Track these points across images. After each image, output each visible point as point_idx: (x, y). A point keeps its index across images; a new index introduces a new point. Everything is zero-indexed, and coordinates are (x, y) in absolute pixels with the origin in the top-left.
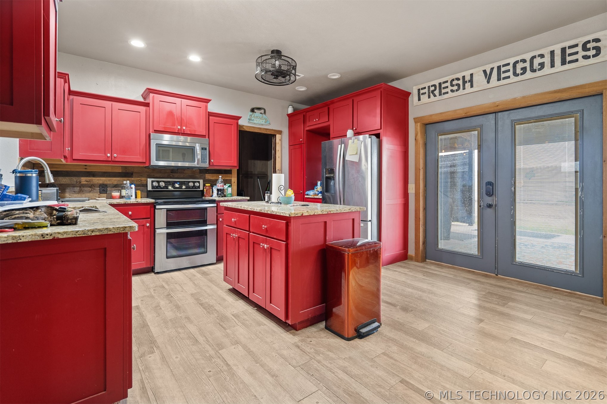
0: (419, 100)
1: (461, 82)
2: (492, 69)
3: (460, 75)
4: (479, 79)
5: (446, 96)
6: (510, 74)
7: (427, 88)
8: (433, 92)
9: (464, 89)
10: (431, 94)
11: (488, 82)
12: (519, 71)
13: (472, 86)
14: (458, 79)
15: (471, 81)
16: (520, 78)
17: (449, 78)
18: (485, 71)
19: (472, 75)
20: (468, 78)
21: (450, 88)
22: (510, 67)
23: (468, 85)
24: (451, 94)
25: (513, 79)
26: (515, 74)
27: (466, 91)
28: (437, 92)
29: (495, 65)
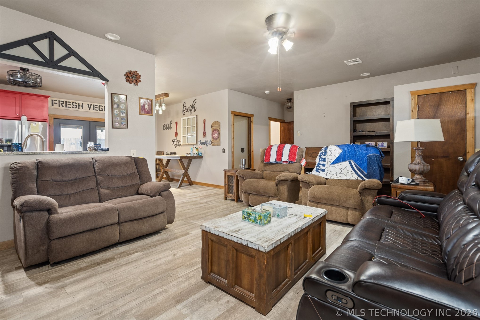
0: (53, 105)
1: (77, 105)
2: (91, 105)
3: (77, 102)
4: (86, 106)
5: (69, 108)
6: (98, 109)
7: (58, 101)
8: (62, 104)
9: (79, 108)
10: (61, 105)
11: (90, 109)
12: (100, 109)
13: (83, 108)
14: (76, 103)
15: (82, 106)
16: (101, 112)
17: (72, 101)
18: (88, 104)
19: (82, 104)
20: (81, 104)
21: (71, 106)
22: (98, 107)
23: (81, 107)
24: (72, 109)
25: (98, 111)
26: (99, 110)
27: (79, 110)
28: (64, 105)
29: (93, 104)
